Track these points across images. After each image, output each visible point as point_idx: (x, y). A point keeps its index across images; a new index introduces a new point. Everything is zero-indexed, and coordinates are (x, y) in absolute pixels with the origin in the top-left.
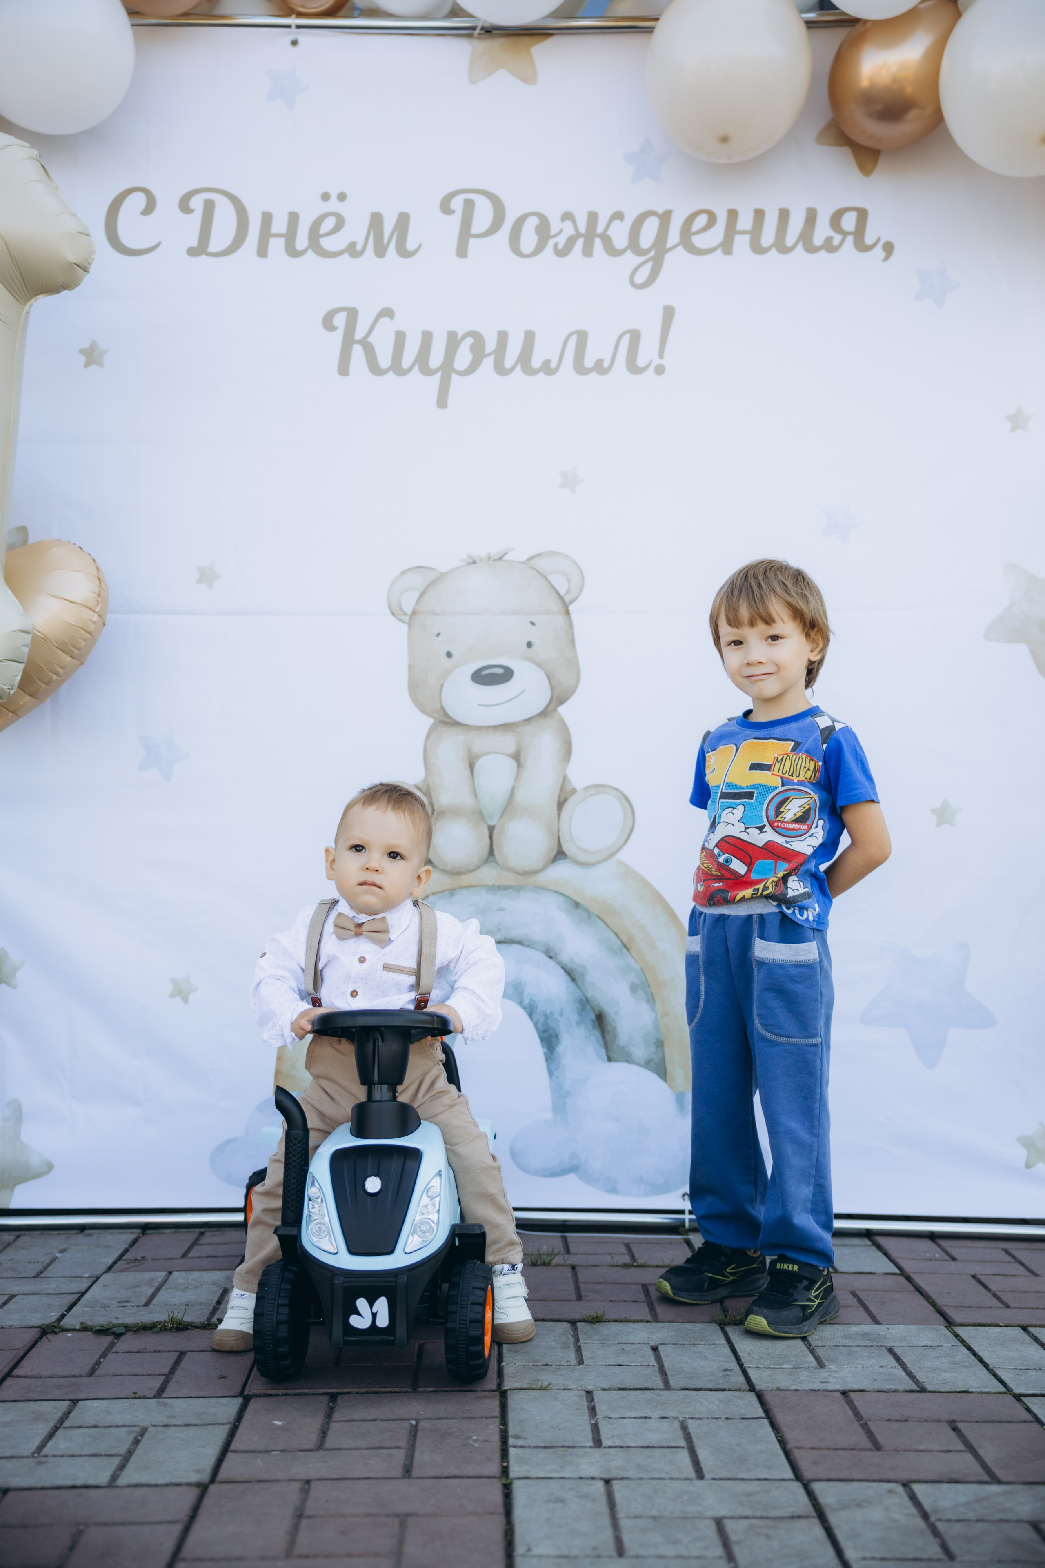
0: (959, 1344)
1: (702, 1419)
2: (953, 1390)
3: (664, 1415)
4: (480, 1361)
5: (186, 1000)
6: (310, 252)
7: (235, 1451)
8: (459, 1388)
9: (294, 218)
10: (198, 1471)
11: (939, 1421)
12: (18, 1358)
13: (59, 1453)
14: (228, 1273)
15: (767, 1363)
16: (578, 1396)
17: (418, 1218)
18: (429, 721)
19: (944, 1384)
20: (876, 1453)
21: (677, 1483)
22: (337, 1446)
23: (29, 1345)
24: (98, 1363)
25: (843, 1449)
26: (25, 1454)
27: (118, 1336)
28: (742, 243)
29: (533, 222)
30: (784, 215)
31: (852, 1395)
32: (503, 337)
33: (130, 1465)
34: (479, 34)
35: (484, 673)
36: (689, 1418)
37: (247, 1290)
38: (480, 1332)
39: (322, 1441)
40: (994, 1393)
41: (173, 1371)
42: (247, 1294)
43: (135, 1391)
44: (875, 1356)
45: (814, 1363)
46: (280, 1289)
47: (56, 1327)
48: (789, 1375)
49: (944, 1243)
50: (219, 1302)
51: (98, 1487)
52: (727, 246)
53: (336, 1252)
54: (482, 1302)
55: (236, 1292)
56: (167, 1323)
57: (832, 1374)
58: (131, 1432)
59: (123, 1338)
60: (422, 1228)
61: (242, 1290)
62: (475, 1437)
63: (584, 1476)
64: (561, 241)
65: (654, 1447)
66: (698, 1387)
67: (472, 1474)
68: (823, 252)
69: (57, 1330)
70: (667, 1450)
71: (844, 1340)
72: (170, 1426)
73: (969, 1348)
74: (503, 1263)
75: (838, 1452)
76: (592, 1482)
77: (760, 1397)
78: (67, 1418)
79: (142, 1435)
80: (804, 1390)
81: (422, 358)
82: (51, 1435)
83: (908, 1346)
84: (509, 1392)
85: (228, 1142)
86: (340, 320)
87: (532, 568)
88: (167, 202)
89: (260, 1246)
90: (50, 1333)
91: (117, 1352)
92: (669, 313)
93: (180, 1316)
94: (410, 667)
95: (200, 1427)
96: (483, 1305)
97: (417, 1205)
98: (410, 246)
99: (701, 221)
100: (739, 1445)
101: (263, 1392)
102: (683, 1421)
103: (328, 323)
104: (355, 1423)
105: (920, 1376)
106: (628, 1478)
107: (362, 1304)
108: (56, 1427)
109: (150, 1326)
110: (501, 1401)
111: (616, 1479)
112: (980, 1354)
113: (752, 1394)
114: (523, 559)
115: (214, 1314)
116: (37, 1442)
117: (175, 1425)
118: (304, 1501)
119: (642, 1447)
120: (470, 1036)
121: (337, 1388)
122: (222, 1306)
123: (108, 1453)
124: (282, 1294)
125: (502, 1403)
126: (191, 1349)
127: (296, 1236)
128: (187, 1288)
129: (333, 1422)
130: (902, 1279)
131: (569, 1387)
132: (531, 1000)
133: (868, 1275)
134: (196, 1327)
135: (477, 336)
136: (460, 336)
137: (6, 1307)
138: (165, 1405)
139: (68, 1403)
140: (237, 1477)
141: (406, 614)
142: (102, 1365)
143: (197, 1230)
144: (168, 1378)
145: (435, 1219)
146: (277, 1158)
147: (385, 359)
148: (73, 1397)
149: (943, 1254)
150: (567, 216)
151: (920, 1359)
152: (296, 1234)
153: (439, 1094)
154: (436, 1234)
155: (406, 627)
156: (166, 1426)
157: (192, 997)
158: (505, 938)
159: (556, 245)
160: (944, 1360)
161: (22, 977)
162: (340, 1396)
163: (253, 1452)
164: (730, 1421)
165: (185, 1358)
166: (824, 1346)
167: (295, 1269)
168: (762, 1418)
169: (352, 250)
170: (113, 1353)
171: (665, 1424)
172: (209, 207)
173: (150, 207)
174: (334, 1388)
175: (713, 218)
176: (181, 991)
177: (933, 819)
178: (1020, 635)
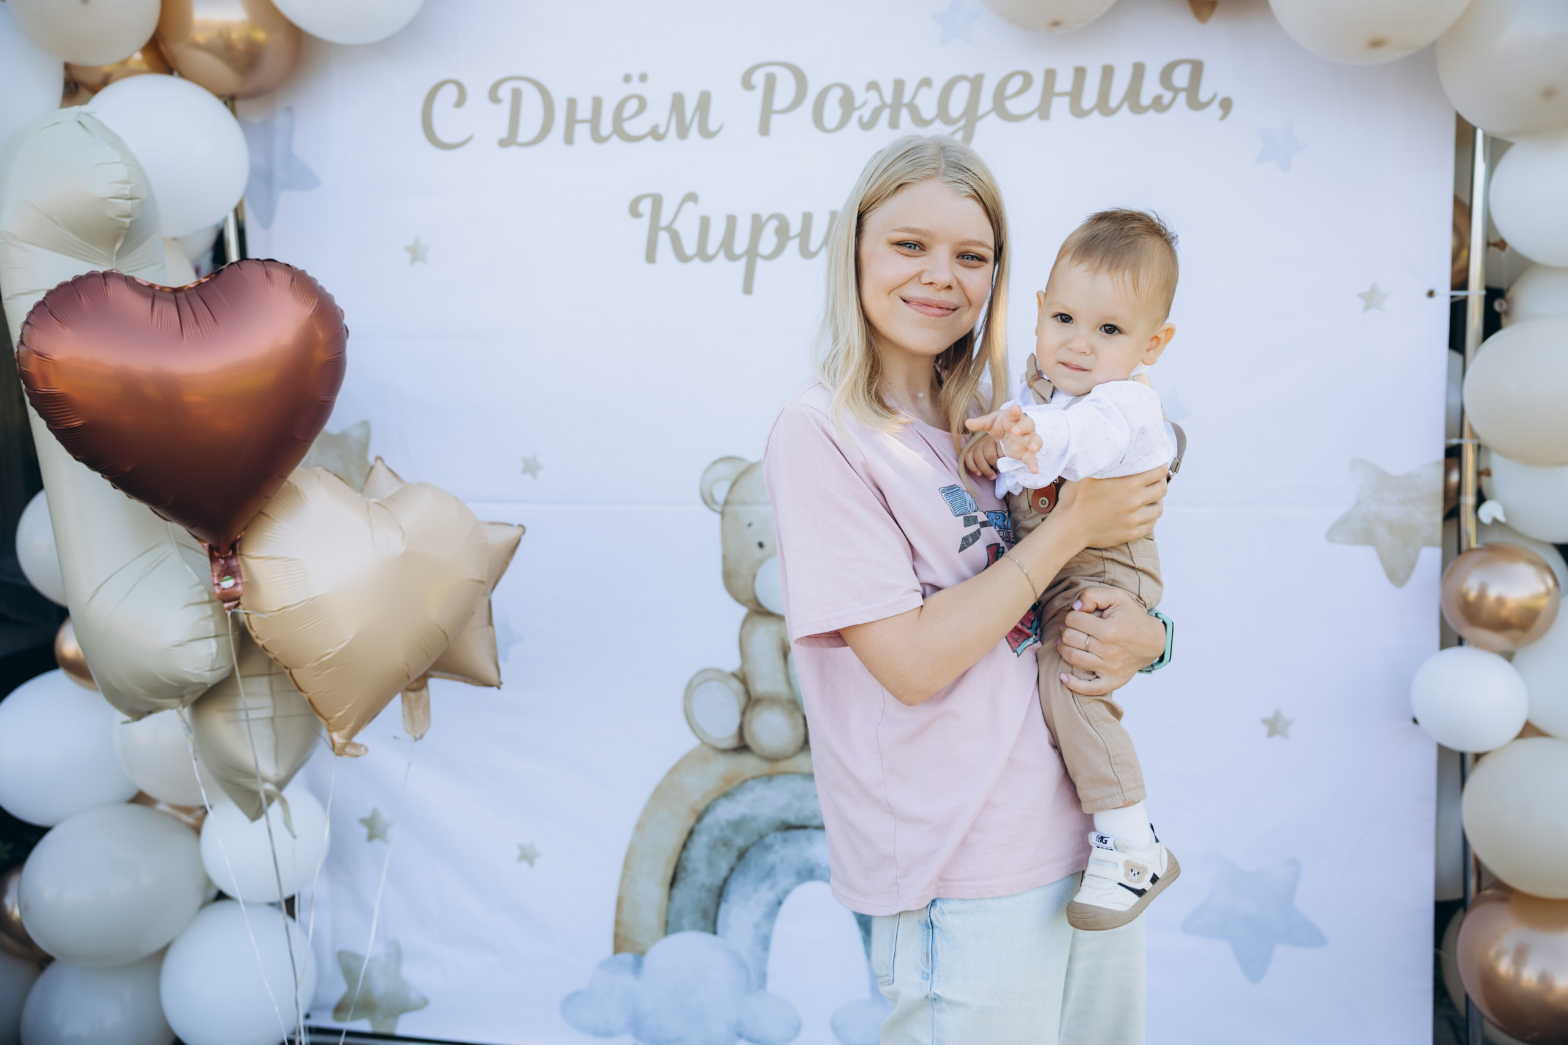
5: (531, 864)
6: (615, 138)
9: (597, 103)
18: (744, 611)
28: (1060, 106)
29: (836, 94)
30: (1108, 72)
32: (807, 218)
52: (1043, 111)
64: (866, 113)
68: (1151, 113)
81: (727, 245)
86: (645, 207)
88: (477, 93)
94: (724, 557)
98: (712, 126)
99: (1016, 83)
103: (634, 211)
135: (781, 218)
136: (764, 218)
141: (718, 504)
147: (690, 246)
150: (873, 86)
155: (717, 518)
157: (538, 862)
161: (392, 834)
169: (656, 134)
172: (517, 94)
173: (461, 101)
175: (1028, 80)
176: (527, 856)
177: (1265, 729)
178: (1367, 537)
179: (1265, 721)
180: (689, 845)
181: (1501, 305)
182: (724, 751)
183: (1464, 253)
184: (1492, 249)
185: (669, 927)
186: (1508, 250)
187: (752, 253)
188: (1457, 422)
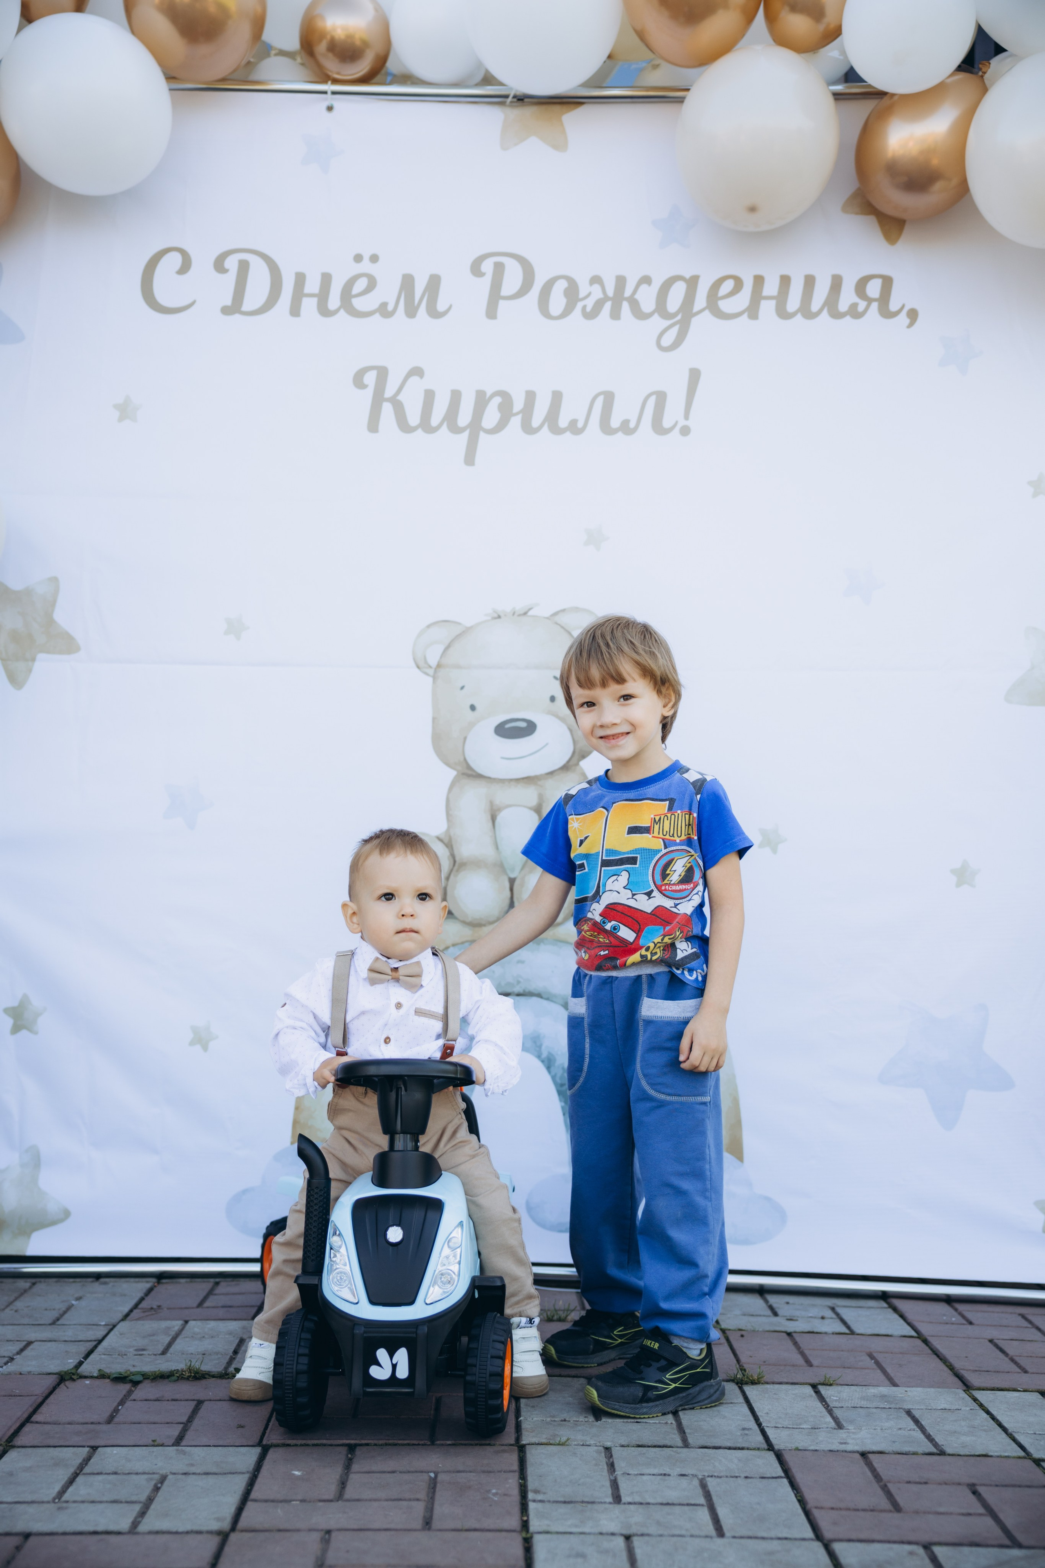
0: (978, 1408)
1: (721, 1477)
2: (972, 1453)
3: (683, 1473)
4: (500, 1415)
5: (205, 1048)
7: (255, 1500)
8: (477, 1442)
9: (326, 279)
10: (218, 1519)
11: (959, 1484)
12: (37, 1404)
13: (80, 1499)
14: (245, 1323)
15: (786, 1424)
16: (597, 1452)
17: (440, 1268)
18: (454, 773)
19: (962, 1447)
20: (896, 1515)
21: (697, 1540)
22: (357, 1497)
23: (47, 1392)
24: (116, 1411)
25: (864, 1510)
26: (46, 1499)
27: (136, 1383)
28: (767, 308)
29: (560, 286)
30: (810, 281)
31: (870, 1456)
32: (530, 397)
33: (150, 1512)
34: (511, 102)
35: (507, 726)
36: (708, 1476)
37: (266, 1340)
38: (500, 1386)
39: (341, 1492)
40: (1014, 1457)
41: (191, 1419)
42: (266, 1344)
43: (153, 1439)
44: (894, 1418)
45: (833, 1424)
46: (300, 1339)
47: (73, 1374)
48: (808, 1435)
49: (961, 1307)
50: (236, 1352)
51: (119, 1533)
52: (753, 311)
53: (357, 1301)
54: (502, 1355)
55: (255, 1341)
56: (185, 1371)
57: (851, 1435)
58: (151, 1479)
59: (140, 1386)
60: (443, 1279)
61: (261, 1340)
62: (494, 1491)
63: (604, 1531)
64: (590, 303)
65: (673, 1504)
66: (716, 1445)
67: (492, 1527)
68: (848, 318)
69: (75, 1377)
70: (686, 1508)
71: (862, 1402)
72: (190, 1474)
73: (988, 1412)
74: (521, 1316)
75: (858, 1513)
76: (613, 1538)
77: (779, 1456)
78: (86, 1464)
79: (162, 1482)
80: (823, 1451)
81: (451, 416)
82: (71, 1481)
83: (926, 1409)
84: (527, 1446)
85: (245, 1192)
86: (370, 378)
87: (557, 623)
88: (203, 262)
89: (280, 1297)
90: (68, 1380)
91: (134, 1400)
92: (695, 376)
93: (197, 1365)
94: (434, 719)
95: (220, 1475)
96: (503, 1358)
97: (439, 1256)
98: (441, 307)
99: (728, 285)
100: (759, 1504)
101: (282, 1441)
102: (702, 1479)
103: (358, 381)
104: (373, 1474)
105: (939, 1439)
106: (648, 1535)
107: (382, 1354)
108: (76, 1473)
109: (167, 1375)
110: (519, 1456)
111: (637, 1535)
112: (999, 1418)
113: (772, 1453)
114: (548, 615)
115: (231, 1364)
116: (57, 1488)
117: (194, 1474)
118: (324, 1551)
119: (662, 1504)
120: (491, 1087)
121: (356, 1440)
122: (239, 1356)
123: (129, 1500)
124: (302, 1344)
125: (520, 1457)
126: (208, 1398)
127: (317, 1285)
128: (204, 1337)
129: (352, 1473)
130: (918, 1342)
131: (588, 1443)
132: (550, 1053)
133: (885, 1337)
134: (213, 1376)
135: (505, 396)
136: (488, 395)
137: (24, 1353)
138: (184, 1453)
139: (87, 1449)
140: (258, 1527)
141: (430, 667)
142: (121, 1412)
143: (212, 1280)
144: (186, 1426)
145: (456, 1271)
146: (298, 1208)
147: (414, 419)
148: (93, 1443)
149: (960, 1318)
150: (596, 280)
151: (939, 1422)
152: (317, 1283)
153: (461, 1144)
154: (456, 1286)
155: (430, 680)
156: (185, 1474)
157: (212, 1045)
158: (524, 991)
159: (584, 307)
160: (963, 1423)
161: (43, 1023)
162: (358, 1447)
163: (273, 1501)
164: (749, 1480)
165: (203, 1407)
166: (842, 1407)
167: (316, 1319)
168: (781, 1477)
169: (384, 311)
170: (131, 1400)
171: (684, 1482)
172: (244, 267)
173: (185, 267)
174: (353, 1439)
175: (739, 284)
176: (201, 1040)
177: (953, 879)
178: (1040, 699)
179: (953, 871)
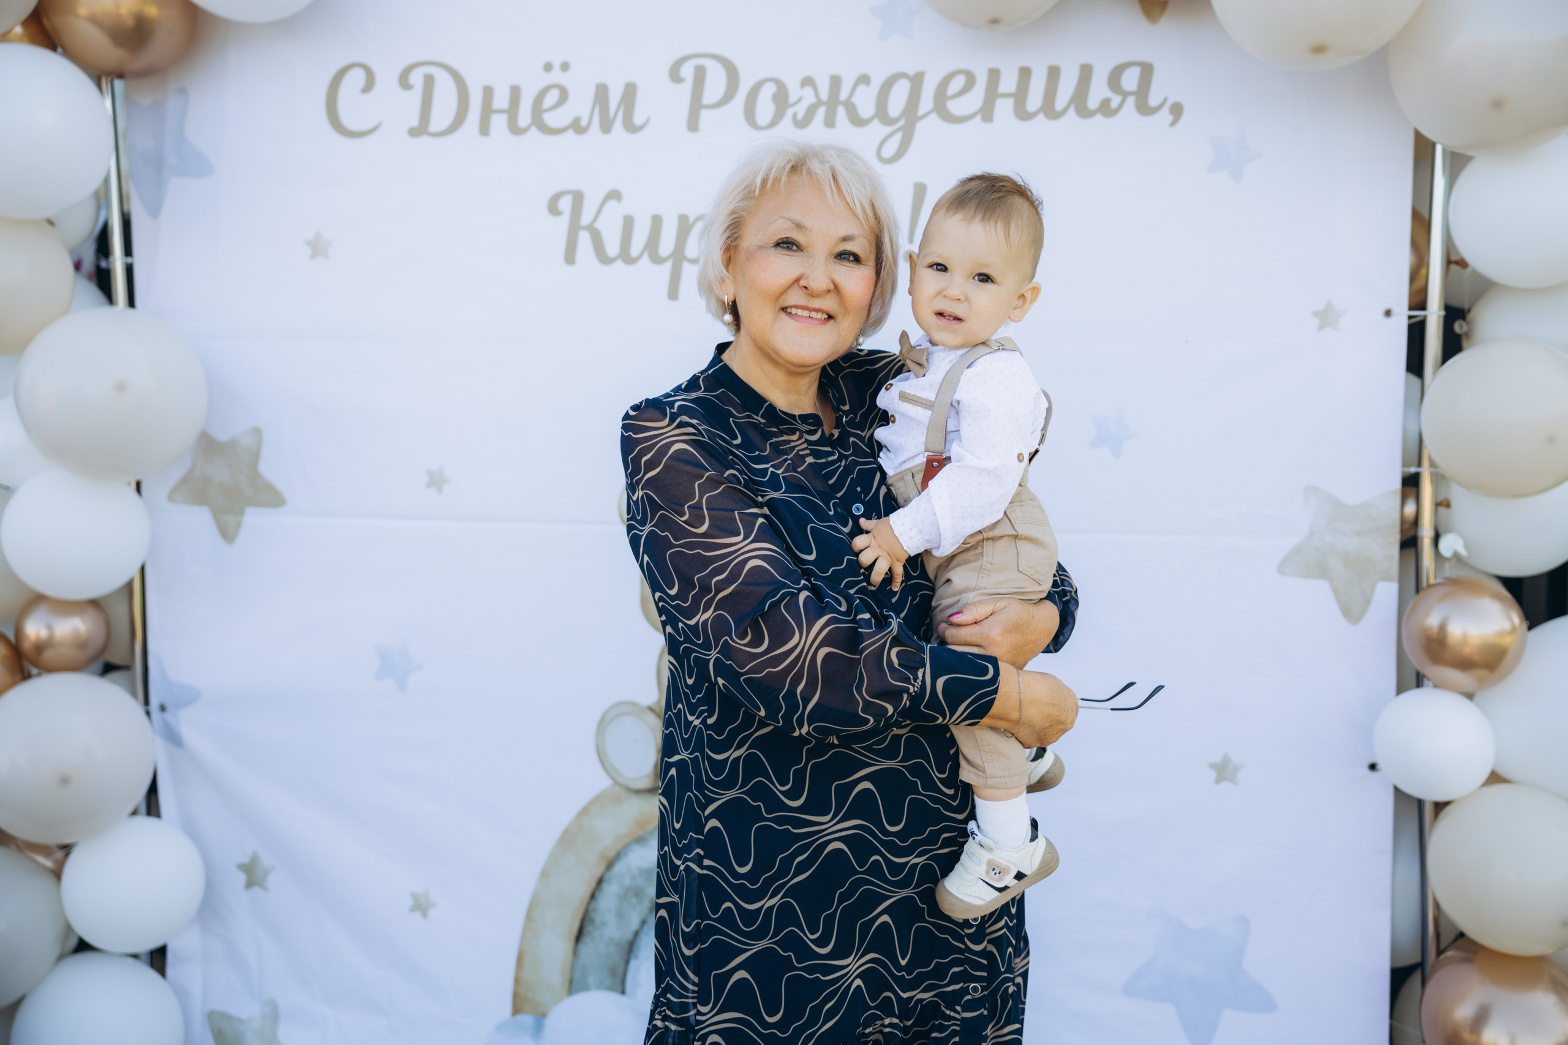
5: (425, 915)
6: (534, 130)
9: (515, 93)
28: (1004, 108)
29: (769, 89)
30: (1054, 73)
52: (987, 113)
64: (801, 110)
68: (1098, 117)
81: (652, 247)
86: (565, 204)
88: (387, 78)
92: (920, 191)
98: (638, 120)
99: (958, 83)
103: (553, 208)
136: (692, 219)
147: (612, 247)
150: (808, 82)
157: (432, 913)
159: (795, 115)
161: (273, 880)
169: (577, 127)
172: (429, 81)
173: (369, 86)
175: (971, 79)
176: (421, 906)
177: (1213, 775)
178: (1320, 570)
179: (1213, 766)
180: (597, 894)
181: (1461, 327)
182: (638, 792)
183: (1423, 271)
184: (1453, 267)
185: (574, 985)
186: (1469, 269)
187: (678, 256)
188: (1415, 450)
